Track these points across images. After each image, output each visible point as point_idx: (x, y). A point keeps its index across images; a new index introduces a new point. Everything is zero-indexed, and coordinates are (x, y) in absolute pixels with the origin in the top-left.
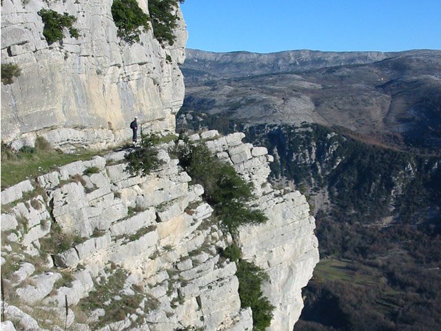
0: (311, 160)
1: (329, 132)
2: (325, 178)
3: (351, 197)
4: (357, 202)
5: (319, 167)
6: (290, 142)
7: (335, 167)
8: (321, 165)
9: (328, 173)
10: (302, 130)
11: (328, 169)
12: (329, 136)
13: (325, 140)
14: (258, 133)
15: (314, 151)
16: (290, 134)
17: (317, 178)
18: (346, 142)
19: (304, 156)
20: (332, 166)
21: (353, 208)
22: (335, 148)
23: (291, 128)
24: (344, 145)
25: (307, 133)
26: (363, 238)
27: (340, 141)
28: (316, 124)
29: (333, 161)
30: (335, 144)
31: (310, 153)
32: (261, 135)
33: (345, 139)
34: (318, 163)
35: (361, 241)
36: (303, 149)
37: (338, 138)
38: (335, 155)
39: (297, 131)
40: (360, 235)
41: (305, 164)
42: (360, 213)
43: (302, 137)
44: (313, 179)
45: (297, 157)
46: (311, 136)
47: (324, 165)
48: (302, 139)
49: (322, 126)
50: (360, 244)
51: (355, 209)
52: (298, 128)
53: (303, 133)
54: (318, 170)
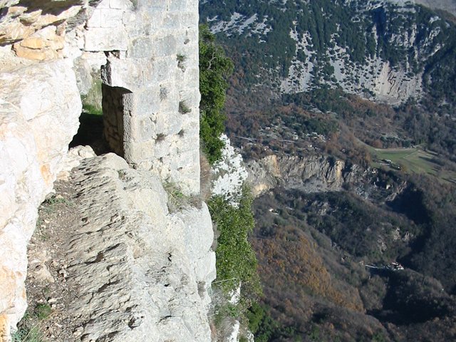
0: (409, 43)
1: (433, 15)
2: (421, 65)
3: (444, 87)
4: (450, 94)
5: (416, 52)
6: (391, 22)
7: (433, 54)
8: (418, 50)
9: (424, 59)
10: (405, 10)
11: (426, 55)
12: (432, 20)
13: (427, 24)
14: (359, 8)
15: (413, 34)
16: (392, 14)
17: (413, 63)
18: (449, 28)
19: (403, 38)
20: (430, 53)
21: (445, 99)
22: (436, 34)
23: (394, 7)
24: (445, 31)
25: (410, 14)
26: (451, 132)
27: (443, 26)
28: (420, 6)
29: (431, 48)
30: (437, 30)
31: (410, 35)
32: (362, 11)
33: (448, 25)
34: (415, 48)
35: (449, 134)
36: (403, 31)
37: (441, 24)
38: (435, 41)
39: (399, 10)
40: (448, 128)
41: (403, 47)
42: (451, 105)
43: (403, 17)
44: (408, 63)
45: (396, 38)
46: (413, 18)
47: (421, 50)
48: (403, 20)
49: (426, 8)
50: (447, 137)
51: (446, 101)
52: (401, 7)
53: (405, 13)
54: (414, 54)
